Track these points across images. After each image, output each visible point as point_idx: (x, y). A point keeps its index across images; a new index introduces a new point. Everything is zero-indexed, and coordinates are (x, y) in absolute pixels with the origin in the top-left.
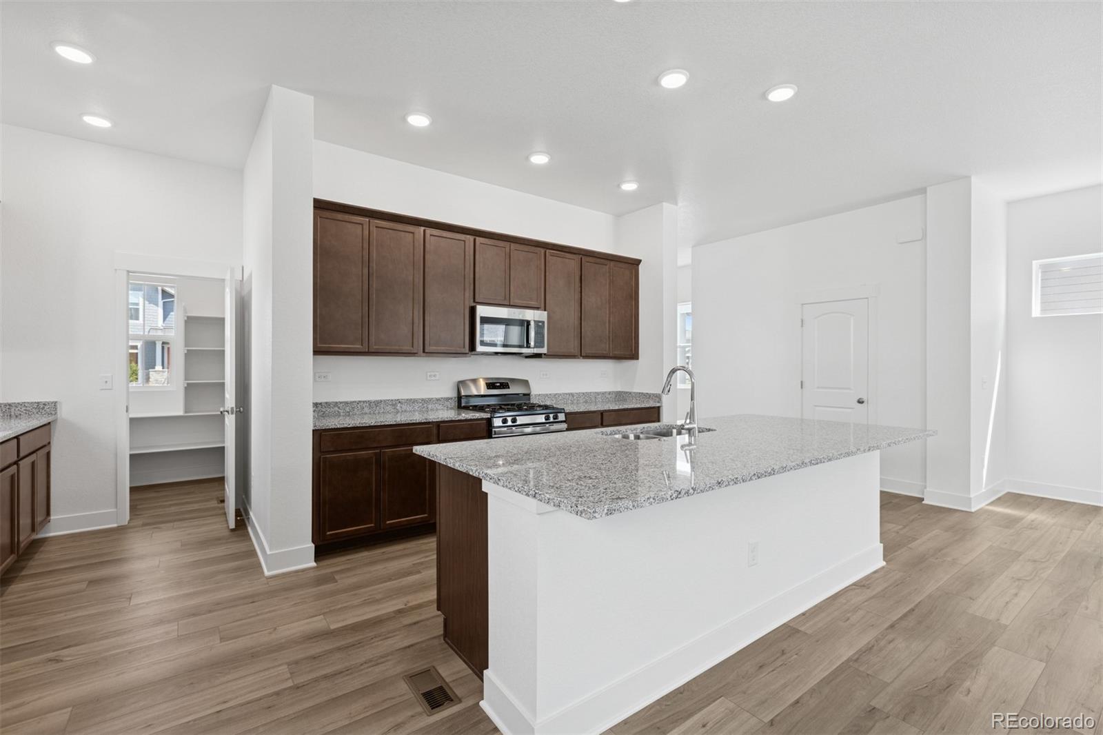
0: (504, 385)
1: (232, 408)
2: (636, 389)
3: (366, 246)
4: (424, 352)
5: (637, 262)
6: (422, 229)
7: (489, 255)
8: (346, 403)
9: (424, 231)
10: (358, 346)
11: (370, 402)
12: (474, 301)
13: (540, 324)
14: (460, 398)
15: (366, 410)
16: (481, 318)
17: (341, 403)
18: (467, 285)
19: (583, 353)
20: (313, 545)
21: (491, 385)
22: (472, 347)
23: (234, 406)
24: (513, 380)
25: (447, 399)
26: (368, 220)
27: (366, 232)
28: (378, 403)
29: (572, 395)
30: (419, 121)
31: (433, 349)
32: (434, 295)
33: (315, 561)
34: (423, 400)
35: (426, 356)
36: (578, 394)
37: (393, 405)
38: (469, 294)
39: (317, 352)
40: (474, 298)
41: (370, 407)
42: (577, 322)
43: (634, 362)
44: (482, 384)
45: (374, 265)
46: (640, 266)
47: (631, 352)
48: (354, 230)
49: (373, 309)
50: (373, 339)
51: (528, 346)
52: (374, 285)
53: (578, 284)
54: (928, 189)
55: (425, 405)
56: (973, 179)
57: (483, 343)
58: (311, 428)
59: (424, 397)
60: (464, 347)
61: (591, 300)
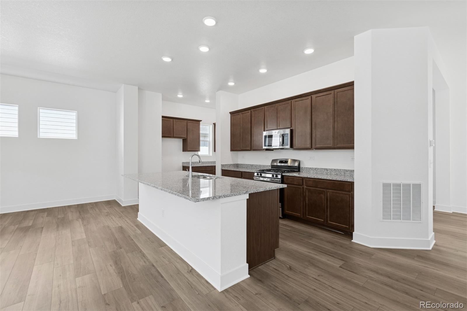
8: (246, 164)
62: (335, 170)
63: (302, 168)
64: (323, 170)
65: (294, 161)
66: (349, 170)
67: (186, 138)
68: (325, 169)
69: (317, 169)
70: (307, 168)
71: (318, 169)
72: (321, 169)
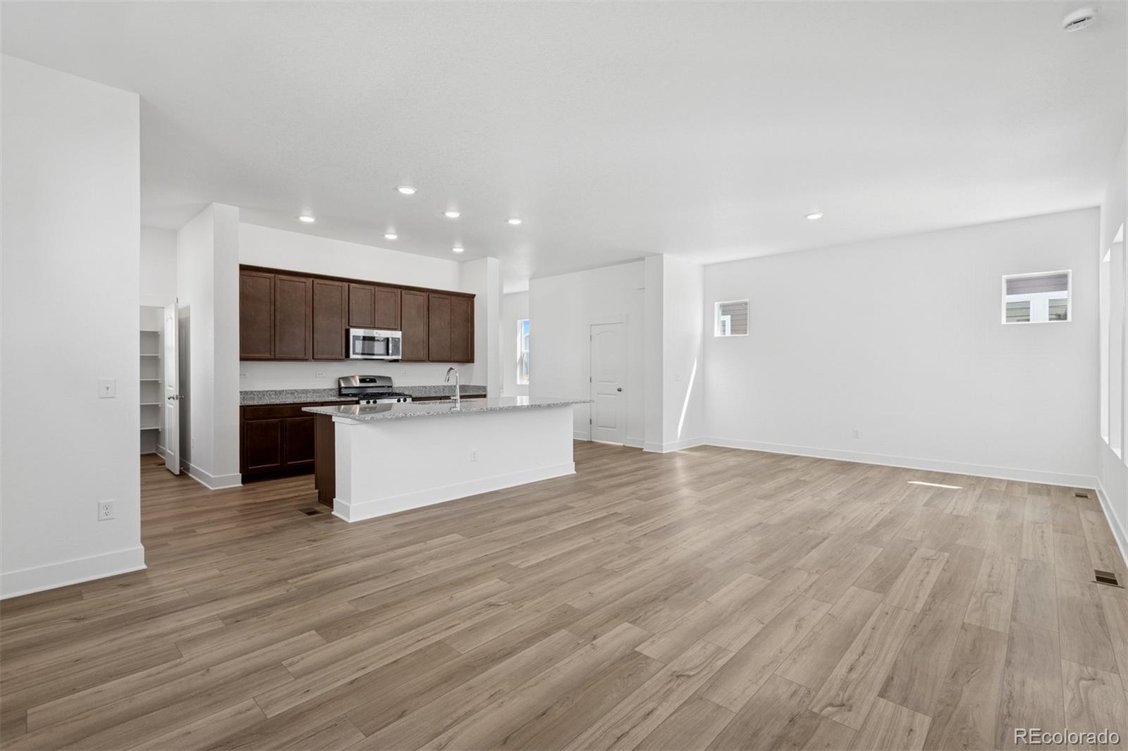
0: (373, 380)
1: (177, 396)
2: (473, 384)
3: (273, 291)
4: (313, 358)
5: (473, 296)
6: (311, 279)
7: (358, 294)
9: (313, 281)
10: (267, 355)
11: (275, 392)
12: (349, 325)
13: (397, 340)
14: (340, 388)
16: (353, 336)
17: (255, 391)
18: (343, 315)
19: (429, 358)
20: (241, 474)
21: (362, 381)
22: (347, 355)
23: (178, 394)
24: (381, 377)
25: (331, 390)
26: (273, 275)
27: (273, 284)
28: (281, 392)
29: (425, 387)
30: (307, 219)
31: (319, 356)
32: (321, 321)
33: (242, 483)
34: (313, 390)
35: (315, 363)
36: (430, 387)
38: (345, 321)
39: (242, 359)
40: (349, 323)
41: (276, 394)
42: (426, 338)
43: (471, 365)
44: (357, 378)
45: (278, 304)
46: (475, 298)
47: (468, 357)
48: (264, 282)
49: (278, 334)
50: (277, 351)
51: (388, 354)
52: (278, 317)
53: (426, 312)
54: (646, 258)
55: (314, 394)
56: (665, 255)
57: (354, 353)
58: (239, 405)
59: (315, 388)
60: (342, 355)
61: (436, 323)
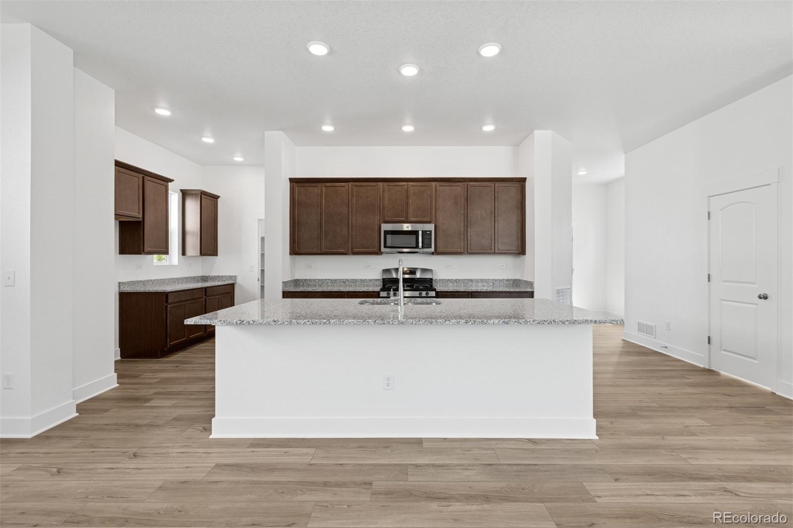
0: (412, 272)
3: (320, 197)
4: (353, 252)
5: (523, 180)
6: (351, 183)
8: (320, 280)
9: (351, 185)
11: (331, 280)
12: (380, 221)
13: (429, 232)
15: (330, 284)
16: (384, 231)
17: (317, 280)
18: (378, 213)
19: (468, 251)
22: (380, 249)
24: (419, 269)
25: (377, 280)
26: (320, 184)
27: (320, 191)
28: (335, 281)
31: (358, 250)
32: (357, 220)
34: (361, 280)
36: (477, 280)
37: (344, 282)
38: (377, 218)
39: (291, 253)
40: (380, 219)
41: (332, 283)
42: (463, 230)
45: (323, 207)
46: (526, 182)
49: (323, 232)
50: (323, 246)
51: (418, 247)
53: (464, 202)
55: (363, 283)
57: (385, 247)
59: (362, 278)
60: (377, 249)
61: (476, 213)
62: (482, 280)
63: (436, 280)
64: (467, 281)
65: (424, 270)
66: (498, 280)
67: (141, 220)
68: (469, 280)
69: (457, 281)
70: (443, 280)
71: (460, 280)
72: (464, 280)
